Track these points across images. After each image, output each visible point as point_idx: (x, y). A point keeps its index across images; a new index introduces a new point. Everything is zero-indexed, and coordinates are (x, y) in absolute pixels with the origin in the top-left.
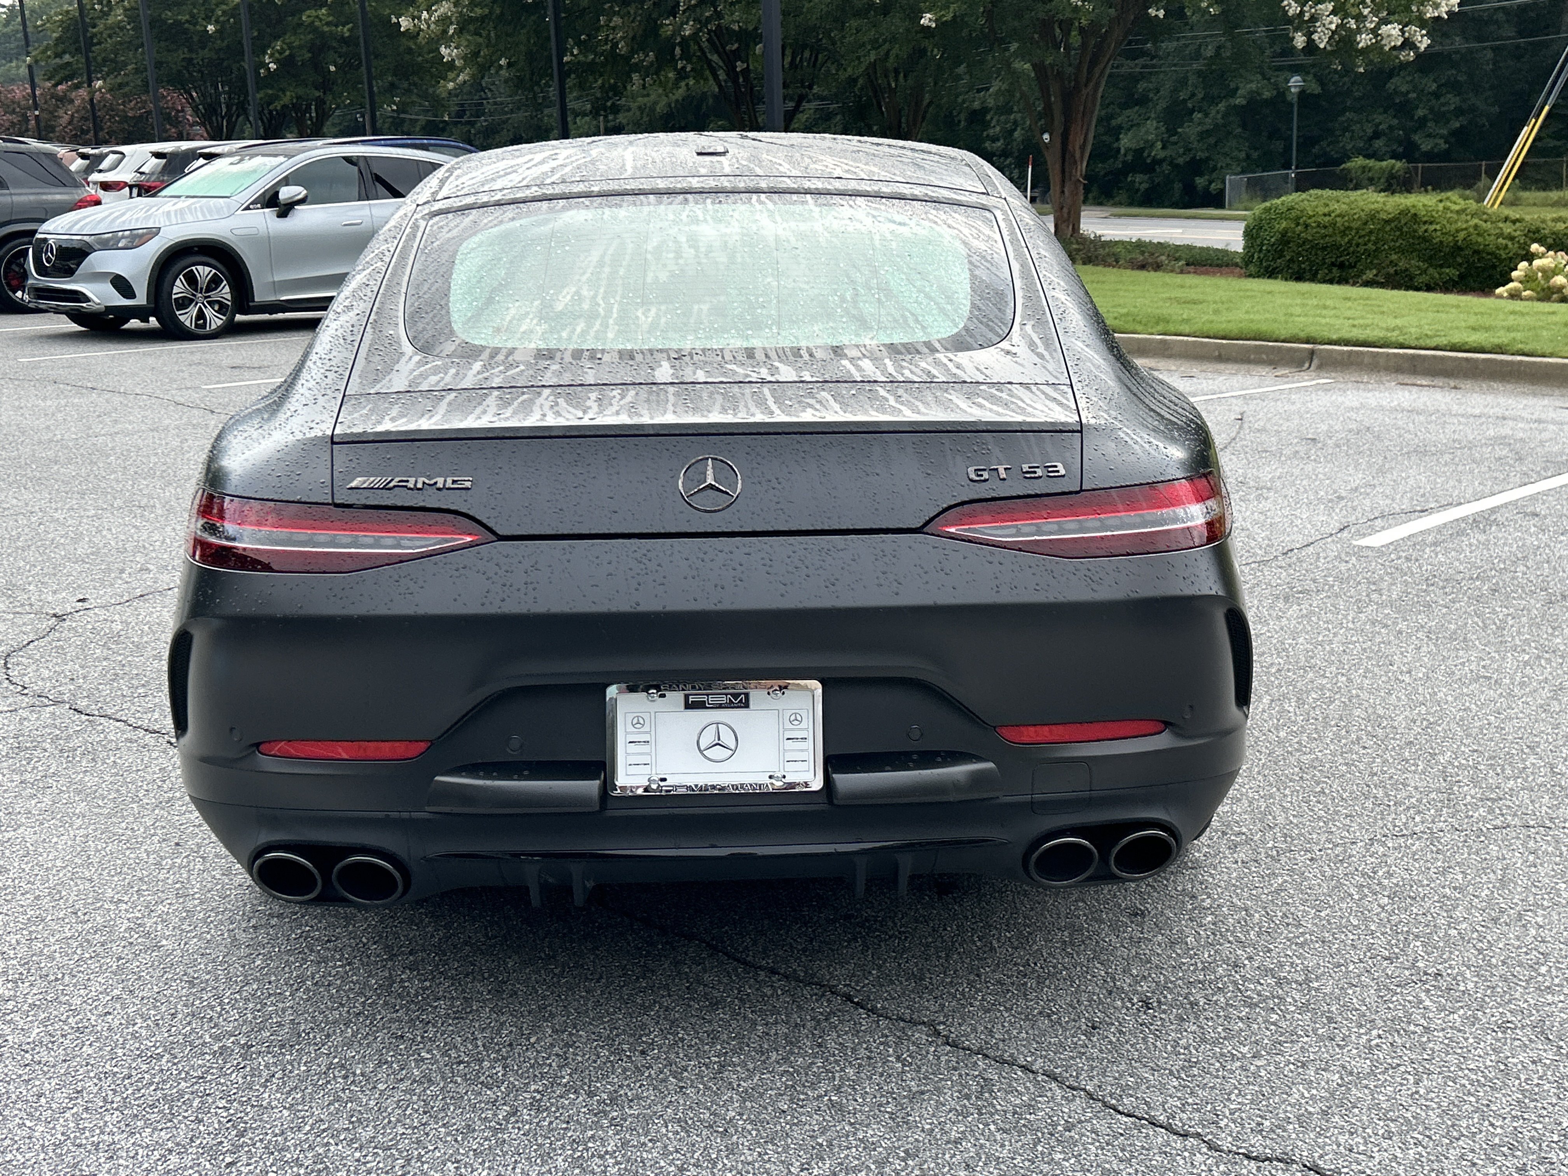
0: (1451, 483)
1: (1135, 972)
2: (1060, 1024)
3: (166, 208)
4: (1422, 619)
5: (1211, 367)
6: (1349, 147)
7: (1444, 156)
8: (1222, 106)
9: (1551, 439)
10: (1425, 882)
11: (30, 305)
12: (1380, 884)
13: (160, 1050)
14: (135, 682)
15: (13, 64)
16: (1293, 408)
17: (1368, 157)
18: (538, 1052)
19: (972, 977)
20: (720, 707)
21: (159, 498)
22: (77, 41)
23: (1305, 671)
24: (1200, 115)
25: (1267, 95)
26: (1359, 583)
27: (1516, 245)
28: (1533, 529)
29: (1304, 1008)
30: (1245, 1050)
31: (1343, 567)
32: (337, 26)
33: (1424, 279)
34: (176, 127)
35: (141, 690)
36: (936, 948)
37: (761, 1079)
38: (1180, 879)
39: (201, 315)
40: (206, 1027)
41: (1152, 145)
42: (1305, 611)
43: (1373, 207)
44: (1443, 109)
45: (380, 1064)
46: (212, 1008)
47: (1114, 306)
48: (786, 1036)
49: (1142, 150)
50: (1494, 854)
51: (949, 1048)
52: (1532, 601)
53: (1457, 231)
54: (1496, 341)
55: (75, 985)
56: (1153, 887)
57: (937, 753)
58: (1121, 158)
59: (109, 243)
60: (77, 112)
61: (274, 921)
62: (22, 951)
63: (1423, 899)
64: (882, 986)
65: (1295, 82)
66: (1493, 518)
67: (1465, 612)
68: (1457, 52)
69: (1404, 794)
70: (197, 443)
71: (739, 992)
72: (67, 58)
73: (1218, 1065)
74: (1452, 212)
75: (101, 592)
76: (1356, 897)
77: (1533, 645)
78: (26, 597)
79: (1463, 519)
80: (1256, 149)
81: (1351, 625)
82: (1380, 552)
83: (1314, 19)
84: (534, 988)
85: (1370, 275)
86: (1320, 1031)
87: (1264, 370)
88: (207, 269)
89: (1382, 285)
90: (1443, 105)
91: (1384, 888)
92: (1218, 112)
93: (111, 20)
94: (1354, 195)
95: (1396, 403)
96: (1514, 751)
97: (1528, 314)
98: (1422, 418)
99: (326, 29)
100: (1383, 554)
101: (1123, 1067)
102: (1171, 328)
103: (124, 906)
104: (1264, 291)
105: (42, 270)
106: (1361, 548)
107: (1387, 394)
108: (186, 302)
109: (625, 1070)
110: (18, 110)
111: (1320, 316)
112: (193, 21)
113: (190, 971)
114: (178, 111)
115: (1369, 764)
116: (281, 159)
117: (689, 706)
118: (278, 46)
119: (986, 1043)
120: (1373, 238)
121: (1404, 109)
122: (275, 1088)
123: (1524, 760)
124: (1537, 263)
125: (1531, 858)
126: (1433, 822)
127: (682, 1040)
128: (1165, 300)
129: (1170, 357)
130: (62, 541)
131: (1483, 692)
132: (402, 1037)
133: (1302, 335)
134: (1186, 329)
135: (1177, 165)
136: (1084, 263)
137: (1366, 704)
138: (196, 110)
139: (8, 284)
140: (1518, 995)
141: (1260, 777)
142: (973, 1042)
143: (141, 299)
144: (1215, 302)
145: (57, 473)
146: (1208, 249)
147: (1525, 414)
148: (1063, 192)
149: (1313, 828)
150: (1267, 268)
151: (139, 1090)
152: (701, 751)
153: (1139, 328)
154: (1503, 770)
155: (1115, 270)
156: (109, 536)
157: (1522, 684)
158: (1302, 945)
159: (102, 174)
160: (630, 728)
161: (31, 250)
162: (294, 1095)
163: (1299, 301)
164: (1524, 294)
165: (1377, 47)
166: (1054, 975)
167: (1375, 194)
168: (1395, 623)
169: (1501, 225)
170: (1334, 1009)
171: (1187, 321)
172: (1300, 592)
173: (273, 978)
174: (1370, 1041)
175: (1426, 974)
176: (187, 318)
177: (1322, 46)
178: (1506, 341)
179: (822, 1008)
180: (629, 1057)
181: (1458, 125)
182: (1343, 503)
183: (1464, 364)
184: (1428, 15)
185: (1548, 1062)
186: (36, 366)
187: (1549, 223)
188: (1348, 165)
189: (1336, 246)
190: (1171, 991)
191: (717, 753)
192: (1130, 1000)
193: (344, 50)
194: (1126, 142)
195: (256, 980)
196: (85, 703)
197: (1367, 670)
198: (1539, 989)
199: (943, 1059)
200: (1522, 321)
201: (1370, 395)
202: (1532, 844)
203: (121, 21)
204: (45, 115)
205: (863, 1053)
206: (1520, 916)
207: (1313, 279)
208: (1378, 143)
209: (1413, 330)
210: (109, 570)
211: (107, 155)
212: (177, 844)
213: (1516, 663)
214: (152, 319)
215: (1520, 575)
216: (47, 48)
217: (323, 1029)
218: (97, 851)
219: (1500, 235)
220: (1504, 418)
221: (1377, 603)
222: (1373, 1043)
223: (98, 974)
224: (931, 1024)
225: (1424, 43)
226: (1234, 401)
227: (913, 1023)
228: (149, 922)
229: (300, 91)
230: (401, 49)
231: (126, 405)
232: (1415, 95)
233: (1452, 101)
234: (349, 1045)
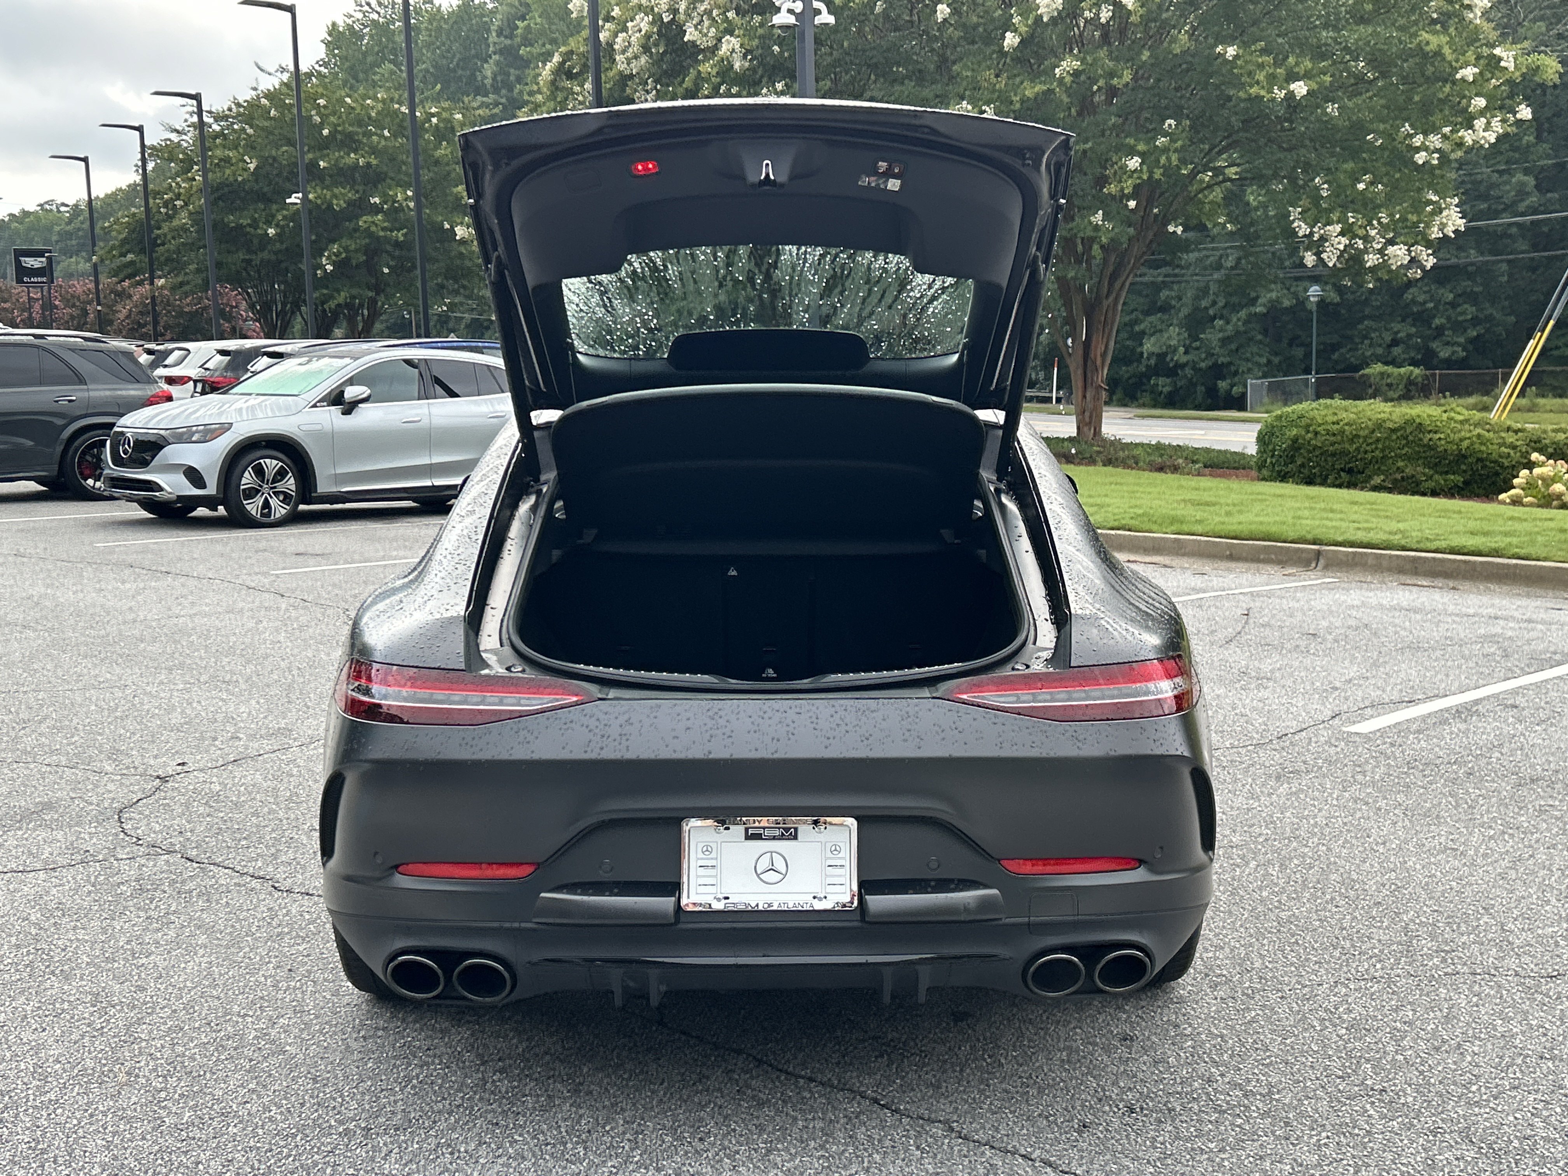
0: (1439, 677)
1: (1122, 1084)
2: (1056, 1124)
3: (238, 405)
4: (1400, 798)
5: (1224, 565)
6: (1368, 353)
7: (1462, 364)
8: (1243, 314)
9: (1538, 638)
10: (1380, 1017)
11: (105, 493)
12: (1340, 1018)
13: (294, 1131)
14: (238, 836)
15: (73, 260)
16: (1297, 605)
17: (1386, 363)
18: (613, 1137)
19: (982, 1087)
20: (774, 838)
21: (240, 674)
22: (141, 241)
23: (1290, 841)
24: (1221, 322)
25: (1286, 303)
26: (1346, 765)
27: (1518, 454)
28: (1511, 720)
29: (1264, 1115)
30: (1211, 1145)
31: (1332, 750)
32: (392, 231)
33: (1431, 484)
34: (229, 322)
35: (244, 842)
36: (952, 1063)
37: (801, 1161)
38: (1166, 1011)
39: (266, 505)
40: (331, 1113)
41: (1175, 350)
42: (1294, 789)
43: (1379, 416)
44: (1460, 318)
45: (480, 1144)
46: (334, 1099)
47: (1131, 507)
48: (822, 1130)
49: (1165, 354)
50: (1443, 996)
51: (960, 1140)
52: (1504, 784)
53: (1461, 440)
54: (1493, 545)
55: (215, 1080)
56: (1141, 1018)
57: (952, 881)
58: (1145, 363)
59: (184, 437)
60: (136, 306)
61: (380, 1033)
62: (167, 1052)
63: (1376, 1031)
64: (904, 1092)
65: (1314, 291)
66: (1474, 709)
67: (1441, 793)
68: (1472, 264)
69: (1369, 945)
70: (271, 624)
71: (782, 1094)
72: (130, 257)
73: (1188, 1157)
74: (1456, 422)
75: (198, 757)
76: (1318, 1028)
77: (1499, 822)
78: (130, 760)
79: (1447, 710)
80: (1276, 354)
81: (1335, 802)
82: (1367, 737)
83: (1323, 239)
84: (606, 1089)
85: (1377, 480)
86: (1278, 1133)
87: (1271, 569)
88: (275, 462)
89: (1390, 491)
90: (1461, 314)
91: (1344, 1021)
92: (1239, 320)
93: (176, 223)
94: (1362, 404)
95: (1395, 602)
96: (1471, 912)
97: (1525, 520)
98: (1418, 617)
99: (382, 234)
100: (1370, 739)
101: (1108, 1157)
102: (1185, 528)
103: (250, 1019)
104: (1274, 495)
105: (118, 461)
106: (1350, 734)
107: (1388, 594)
108: (253, 492)
109: (686, 1153)
110: (78, 304)
111: (1327, 519)
112: (255, 224)
113: (313, 1071)
114: (232, 307)
115: (1340, 920)
116: (347, 361)
117: (748, 837)
118: (335, 248)
119: (993, 1137)
120: (1380, 446)
121: (1422, 318)
122: (393, 1160)
123: (1479, 919)
124: (1537, 471)
125: (1475, 999)
126: (1392, 969)
127: (734, 1130)
128: (1178, 502)
129: (1184, 555)
130: (157, 711)
131: (1448, 862)
132: (497, 1124)
133: (1309, 537)
134: (1199, 528)
135: (1200, 369)
136: (1104, 465)
137: (1342, 870)
138: (252, 307)
139: (81, 474)
140: (1449, 1108)
141: (1242, 930)
142: (980, 1136)
143: (211, 489)
144: (1228, 505)
145: (144, 650)
146: (1226, 452)
147: (1516, 614)
148: (1084, 397)
149: (1286, 972)
150: (1279, 472)
151: (280, 1161)
152: (758, 875)
153: (1155, 527)
154: (1459, 927)
155: (1134, 471)
156: (199, 708)
157: (1485, 856)
158: (1267, 1066)
159: (167, 369)
160: (701, 855)
161: (108, 442)
162: (410, 1166)
163: (1307, 505)
164: (1525, 500)
165: (1385, 265)
166: (1053, 1086)
167: (1382, 404)
168: (1376, 801)
169: (1503, 434)
170: (1291, 1116)
171: (1200, 522)
172: (1291, 772)
173: (384, 1077)
174: (1319, 1140)
175: (1372, 1089)
176: (253, 507)
177: (1331, 264)
178: (1503, 545)
179: (854, 1108)
180: (690, 1143)
181: (1475, 334)
182: (1337, 693)
183: (1463, 566)
184: (1433, 236)
185: (1469, 1159)
186: (111, 550)
187: (1550, 434)
188: (1367, 371)
189: (1344, 453)
190: (1152, 1100)
191: (771, 876)
192: (1117, 1106)
193: (397, 253)
194: (1149, 346)
195: (370, 1078)
196: (194, 852)
197: (1346, 840)
198: (1469, 1103)
199: (956, 1148)
200: (1518, 526)
201: (1371, 594)
202: (1476, 988)
203: (185, 224)
204: (106, 310)
205: (888, 1143)
206: (1459, 1046)
207: (1324, 483)
208: (1397, 351)
209: (1414, 534)
210: (202, 738)
211: (172, 351)
212: (290, 970)
213: (1481, 838)
214: (221, 508)
215: (1494, 760)
216: (113, 248)
217: (430, 1117)
218: (221, 975)
219: (1504, 444)
220: (1496, 618)
221: (1361, 784)
222: (1322, 1142)
223: (235, 1071)
224: (946, 1122)
225: (1430, 262)
226: (1241, 597)
227: (931, 1121)
228: (273, 1033)
229: (355, 291)
230: (453, 254)
231: (201, 589)
232: (1431, 305)
233: (1470, 310)
234: (454, 1130)
